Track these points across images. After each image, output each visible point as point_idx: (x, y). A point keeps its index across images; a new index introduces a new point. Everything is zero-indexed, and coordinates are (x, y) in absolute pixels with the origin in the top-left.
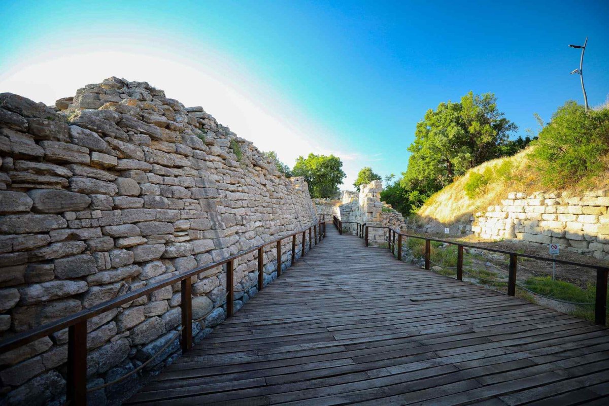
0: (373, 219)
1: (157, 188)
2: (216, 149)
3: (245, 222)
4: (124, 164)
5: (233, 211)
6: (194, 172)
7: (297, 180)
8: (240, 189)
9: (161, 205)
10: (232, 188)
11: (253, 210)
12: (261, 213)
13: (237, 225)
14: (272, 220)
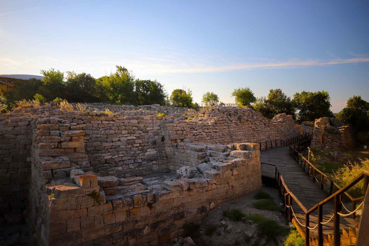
0: (317, 138)
1: (221, 134)
2: (233, 122)
3: (241, 140)
4: (217, 130)
5: (237, 137)
6: (228, 129)
7: (282, 116)
8: (240, 131)
9: (222, 137)
10: (237, 131)
11: (244, 136)
12: (248, 137)
13: (238, 141)
14: (252, 139)
